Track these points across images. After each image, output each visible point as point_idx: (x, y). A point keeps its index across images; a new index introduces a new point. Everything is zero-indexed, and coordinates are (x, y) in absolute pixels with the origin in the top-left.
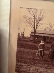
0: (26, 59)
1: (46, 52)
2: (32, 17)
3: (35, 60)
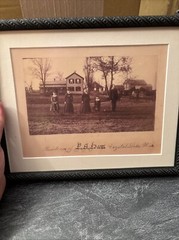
0: (40, 116)
1: (61, 105)
2: (38, 68)
3: (50, 116)
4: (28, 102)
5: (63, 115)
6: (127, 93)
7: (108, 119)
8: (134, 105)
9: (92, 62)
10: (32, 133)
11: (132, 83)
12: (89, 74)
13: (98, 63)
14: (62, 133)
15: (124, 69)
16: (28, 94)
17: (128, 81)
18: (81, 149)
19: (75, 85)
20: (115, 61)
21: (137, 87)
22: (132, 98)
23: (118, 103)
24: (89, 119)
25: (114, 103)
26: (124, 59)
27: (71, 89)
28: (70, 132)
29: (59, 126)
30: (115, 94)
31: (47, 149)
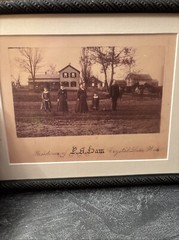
0: (29, 115)
2: (27, 59)
3: (41, 115)
4: (15, 100)
5: (56, 115)
6: (130, 90)
7: (107, 119)
8: (138, 103)
9: (90, 53)
10: (20, 135)
11: (136, 78)
12: (86, 67)
13: (96, 54)
14: (54, 135)
15: (126, 62)
16: (15, 90)
17: (131, 76)
18: (77, 153)
19: (70, 80)
20: (117, 52)
21: (142, 83)
22: (136, 95)
23: (119, 101)
24: (86, 119)
25: (114, 101)
26: (127, 51)
27: (65, 84)
28: (64, 134)
29: (51, 128)
30: (116, 90)
31: (38, 153)
